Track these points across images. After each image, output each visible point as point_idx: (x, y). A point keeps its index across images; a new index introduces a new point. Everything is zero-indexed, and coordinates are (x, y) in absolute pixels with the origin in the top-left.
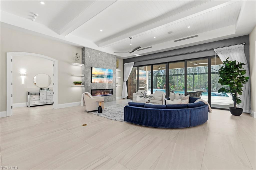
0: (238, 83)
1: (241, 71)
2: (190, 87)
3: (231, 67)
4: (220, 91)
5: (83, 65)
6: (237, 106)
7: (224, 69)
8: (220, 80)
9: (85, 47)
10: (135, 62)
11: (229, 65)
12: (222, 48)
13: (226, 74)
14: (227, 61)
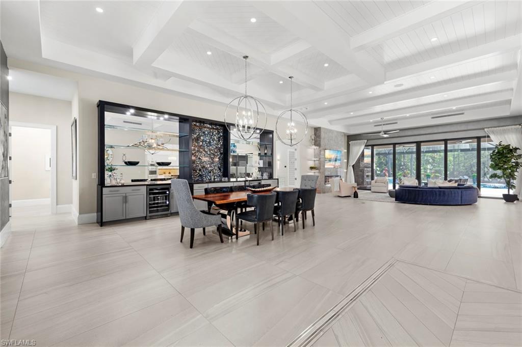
0: (511, 168)
1: (516, 156)
2: (437, 174)
3: (503, 152)
4: (492, 177)
5: (318, 147)
6: (512, 192)
7: (497, 153)
8: (492, 165)
9: (320, 128)
10: (367, 140)
11: (501, 149)
12: (495, 129)
13: (499, 158)
14: (500, 145)
